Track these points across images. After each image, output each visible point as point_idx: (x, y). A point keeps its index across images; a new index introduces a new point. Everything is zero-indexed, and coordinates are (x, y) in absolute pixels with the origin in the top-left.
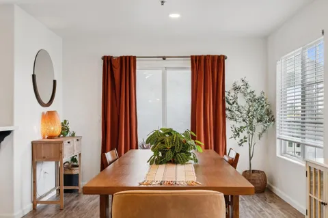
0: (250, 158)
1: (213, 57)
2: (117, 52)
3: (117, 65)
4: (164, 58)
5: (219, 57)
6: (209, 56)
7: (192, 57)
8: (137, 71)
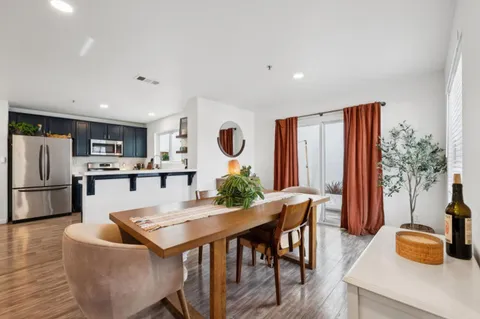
0: (412, 210)
1: (366, 106)
2: (283, 116)
3: (283, 125)
4: (321, 114)
5: (373, 105)
6: (361, 106)
7: (344, 110)
8: (299, 129)
